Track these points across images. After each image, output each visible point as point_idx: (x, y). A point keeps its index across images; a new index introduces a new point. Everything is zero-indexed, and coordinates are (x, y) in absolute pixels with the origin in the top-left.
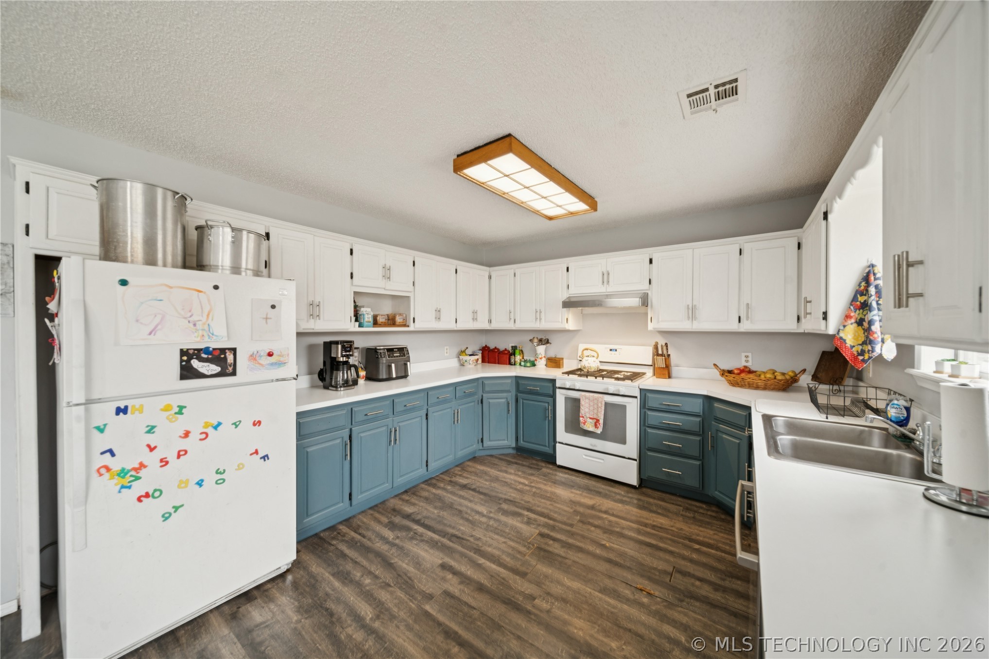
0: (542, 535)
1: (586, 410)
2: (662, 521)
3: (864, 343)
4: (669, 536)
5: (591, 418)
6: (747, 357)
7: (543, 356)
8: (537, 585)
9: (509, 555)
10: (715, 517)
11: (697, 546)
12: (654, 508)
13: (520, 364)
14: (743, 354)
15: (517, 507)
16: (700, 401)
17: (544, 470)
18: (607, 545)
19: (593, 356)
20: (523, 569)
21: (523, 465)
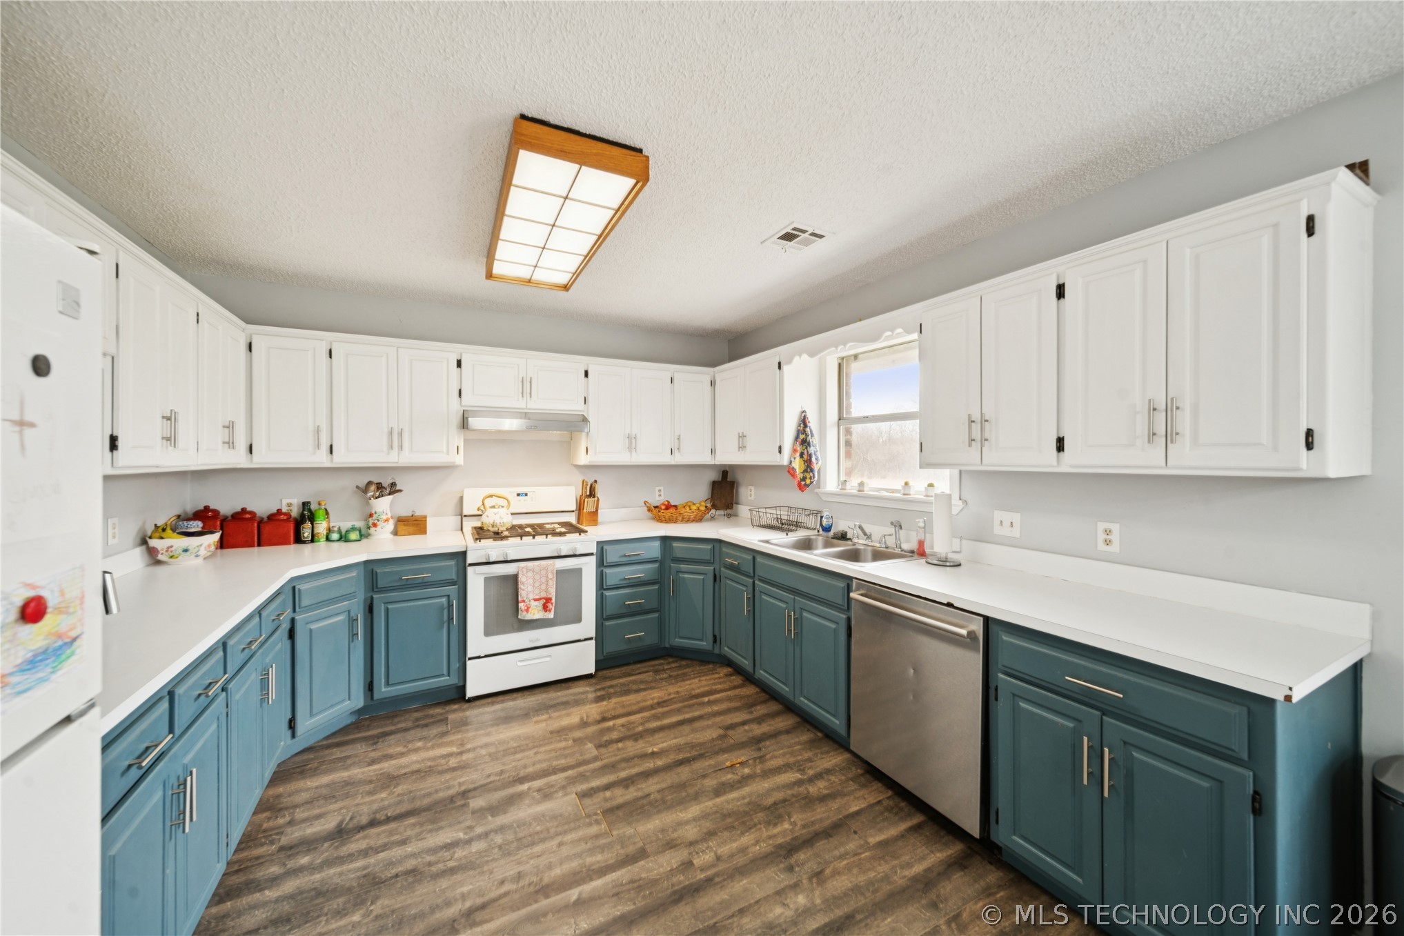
0: (583, 795)
1: (528, 590)
2: (656, 695)
3: (805, 471)
4: (681, 705)
5: (536, 600)
6: (660, 491)
7: (389, 516)
8: (671, 848)
9: (591, 851)
10: (680, 666)
11: (706, 699)
12: (635, 687)
13: (328, 539)
14: (657, 489)
15: (496, 790)
16: (657, 544)
17: (451, 717)
18: (655, 750)
19: (503, 507)
20: (631, 849)
21: (406, 730)
